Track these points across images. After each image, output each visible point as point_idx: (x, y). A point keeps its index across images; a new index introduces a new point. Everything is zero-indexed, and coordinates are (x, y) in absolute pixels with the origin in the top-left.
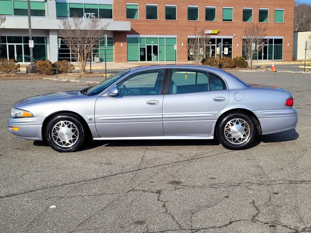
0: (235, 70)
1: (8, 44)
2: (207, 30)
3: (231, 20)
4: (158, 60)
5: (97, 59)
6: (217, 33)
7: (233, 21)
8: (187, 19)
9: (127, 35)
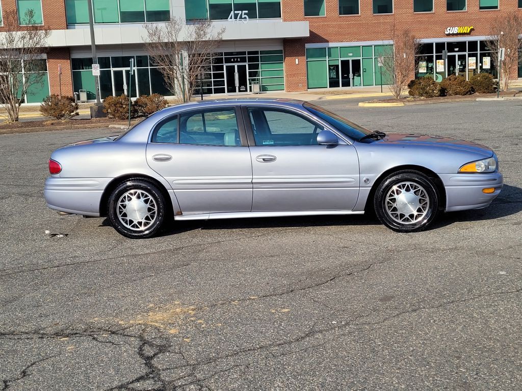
0: (470, 99)
1: (112, 70)
2: (449, 28)
3: (496, 7)
4: (362, 84)
5: (256, 88)
6: (468, 32)
7: (499, 9)
8: (413, 10)
9: (306, 44)
